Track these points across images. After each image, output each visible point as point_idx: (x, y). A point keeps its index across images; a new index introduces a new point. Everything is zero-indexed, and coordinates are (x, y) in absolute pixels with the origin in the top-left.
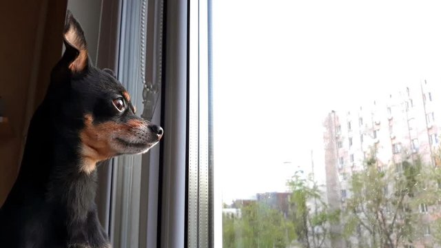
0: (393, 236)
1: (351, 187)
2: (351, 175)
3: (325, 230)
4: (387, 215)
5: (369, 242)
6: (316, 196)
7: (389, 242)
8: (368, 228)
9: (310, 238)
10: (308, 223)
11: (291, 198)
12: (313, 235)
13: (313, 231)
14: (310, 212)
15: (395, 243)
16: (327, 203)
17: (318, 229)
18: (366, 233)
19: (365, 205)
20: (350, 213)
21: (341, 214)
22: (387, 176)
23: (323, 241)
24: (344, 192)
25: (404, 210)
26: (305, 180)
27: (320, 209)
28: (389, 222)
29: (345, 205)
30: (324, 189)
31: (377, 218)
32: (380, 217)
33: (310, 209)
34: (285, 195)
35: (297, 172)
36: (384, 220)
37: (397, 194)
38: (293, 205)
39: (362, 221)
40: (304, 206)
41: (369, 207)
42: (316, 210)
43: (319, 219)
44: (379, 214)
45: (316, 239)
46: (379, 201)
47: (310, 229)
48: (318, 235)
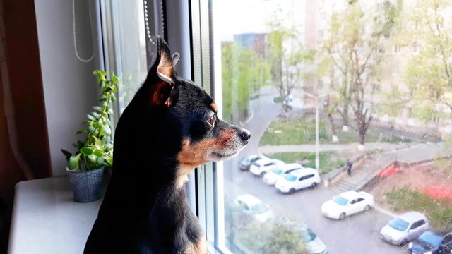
0: (363, 76)
1: (329, 27)
2: (331, 14)
3: (299, 71)
4: (361, 56)
5: (340, 81)
6: (293, 36)
7: (358, 82)
8: (341, 69)
9: (284, 78)
10: (283, 63)
11: (268, 39)
12: (287, 75)
13: (287, 71)
14: (286, 53)
15: (364, 82)
16: (304, 44)
17: (292, 70)
18: (338, 73)
19: (341, 45)
20: (326, 53)
21: (317, 54)
22: (365, 17)
23: (296, 81)
24: (321, 33)
25: (378, 51)
26: (283, 20)
27: (297, 50)
28: (361, 63)
29: (321, 45)
30: (302, 30)
31: (351, 58)
32: (354, 58)
33: (285, 50)
34: (262, 36)
35: (275, 11)
36: (357, 60)
37: (373, 35)
38: (270, 45)
39: (336, 61)
40: (280, 47)
41: (345, 48)
42: (292, 51)
43: (294, 60)
44: (353, 54)
45: (289, 79)
46: (355, 41)
47: (284, 69)
48: (292, 76)
